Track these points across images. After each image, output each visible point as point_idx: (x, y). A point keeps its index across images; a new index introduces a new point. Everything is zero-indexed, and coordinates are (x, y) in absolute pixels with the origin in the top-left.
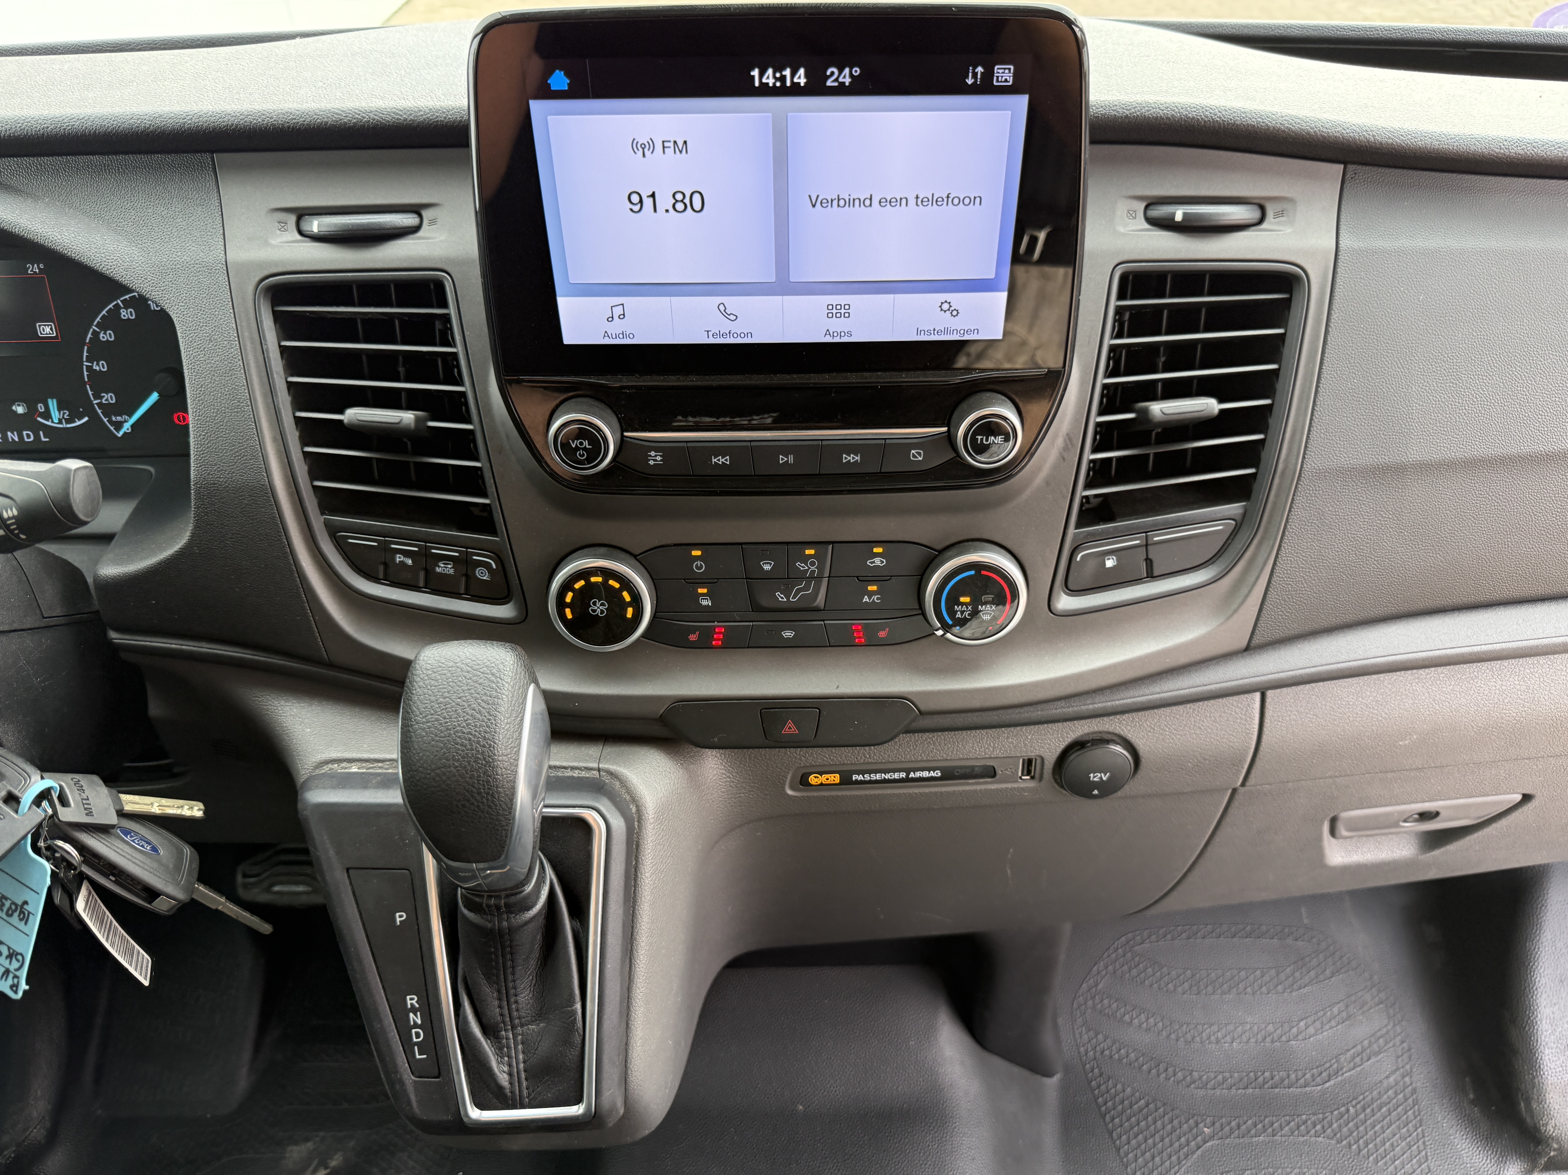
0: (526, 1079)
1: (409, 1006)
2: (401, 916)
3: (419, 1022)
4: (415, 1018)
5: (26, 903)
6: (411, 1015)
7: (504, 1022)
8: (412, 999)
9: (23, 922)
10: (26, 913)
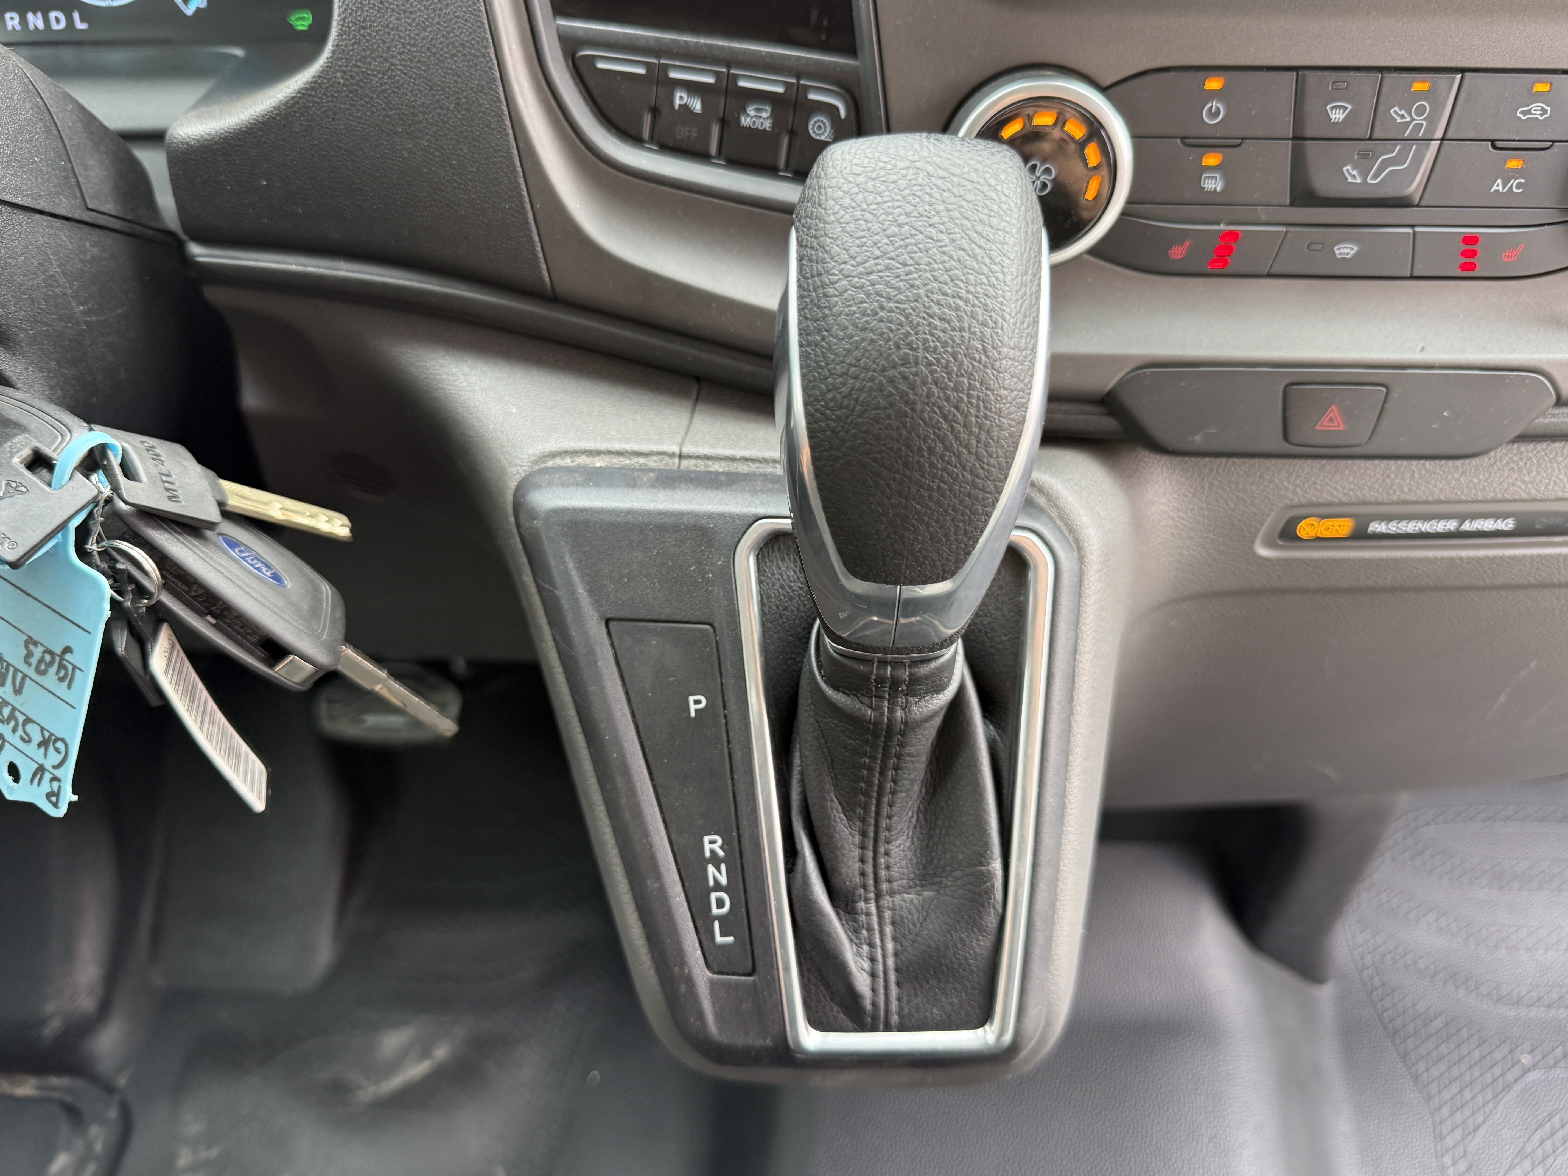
0: (898, 984)
1: (708, 854)
2: (697, 702)
3: (723, 880)
4: (717, 875)
5: (67, 650)
6: (711, 869)
7: (865, 887)
8: (712, 842)
9: (65, 684)
10: (70, 667)
